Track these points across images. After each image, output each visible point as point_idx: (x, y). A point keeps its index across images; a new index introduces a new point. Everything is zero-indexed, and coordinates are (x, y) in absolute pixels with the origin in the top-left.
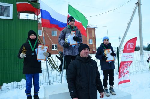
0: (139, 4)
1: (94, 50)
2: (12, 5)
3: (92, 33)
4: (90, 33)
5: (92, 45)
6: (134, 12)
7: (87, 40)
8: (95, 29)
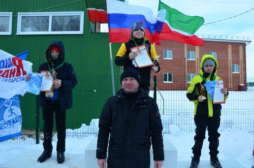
1: (242, 85)
2: (83, 12)
4: (235, 52)
5: (239, 74)
7: (228, 66)
8: (245, 44)
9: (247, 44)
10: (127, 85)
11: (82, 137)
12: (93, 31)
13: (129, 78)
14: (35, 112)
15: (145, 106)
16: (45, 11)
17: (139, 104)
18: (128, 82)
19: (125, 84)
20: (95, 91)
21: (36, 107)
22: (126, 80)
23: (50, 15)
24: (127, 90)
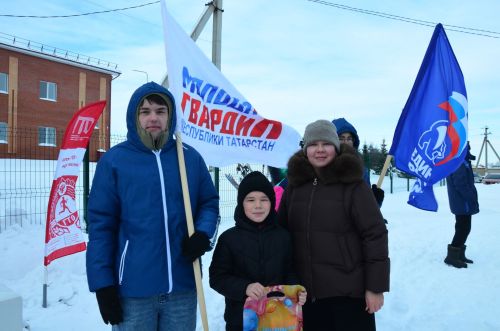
0: (215, 8)
3: (99, 89)
6: (195, 31)
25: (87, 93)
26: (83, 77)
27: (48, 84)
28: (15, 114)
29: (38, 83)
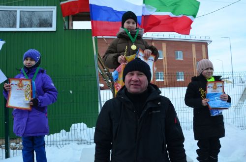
2: (55, 7)
3: (202, 51)
4: (199, 51)
8: (207, 43)
9: (208, 43)
10: (132, 83)
11: (62, 146)
12: (67, 28)
13: (135, 73)
14: (4, 119)
15: (159, 111)
16: (11, 5)
17: (151, 109)
18: (135, 78)
19: (130, 81)
20: (71, 92)
21: (4, 114)
22: (132, 74)
23: (18, 9)
24: (132, 89)
25: (196, 53)
26: (194, 46)
27: (179, 52)
28: (166, 67)
29: (175, 52)
